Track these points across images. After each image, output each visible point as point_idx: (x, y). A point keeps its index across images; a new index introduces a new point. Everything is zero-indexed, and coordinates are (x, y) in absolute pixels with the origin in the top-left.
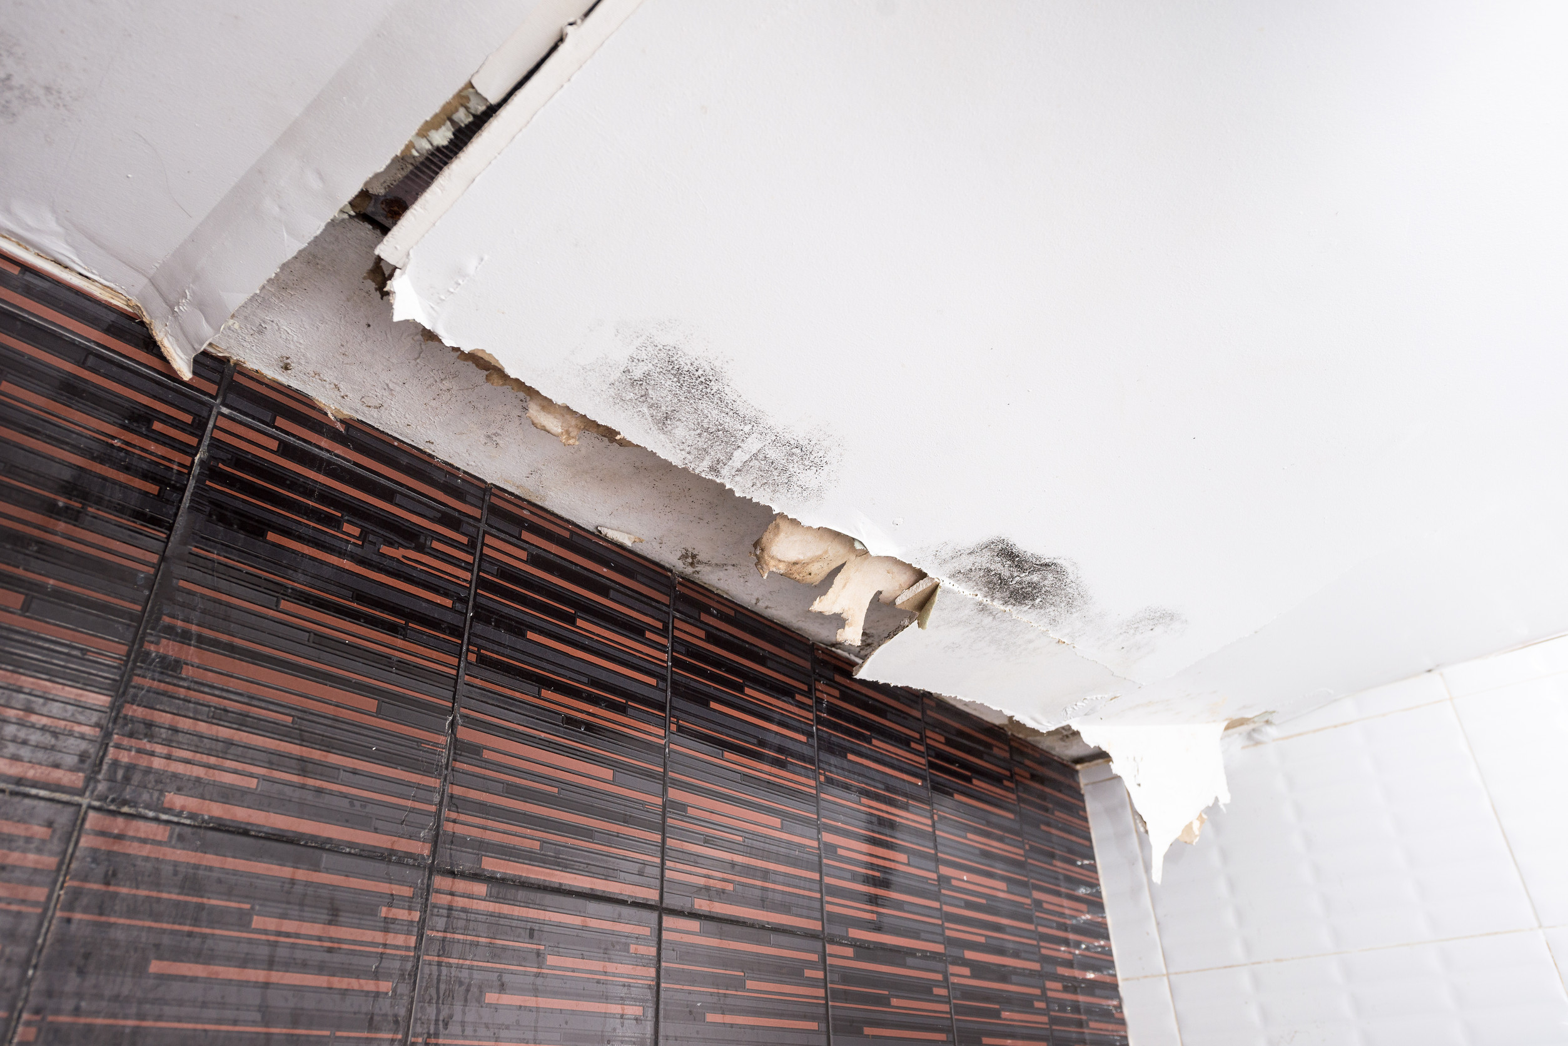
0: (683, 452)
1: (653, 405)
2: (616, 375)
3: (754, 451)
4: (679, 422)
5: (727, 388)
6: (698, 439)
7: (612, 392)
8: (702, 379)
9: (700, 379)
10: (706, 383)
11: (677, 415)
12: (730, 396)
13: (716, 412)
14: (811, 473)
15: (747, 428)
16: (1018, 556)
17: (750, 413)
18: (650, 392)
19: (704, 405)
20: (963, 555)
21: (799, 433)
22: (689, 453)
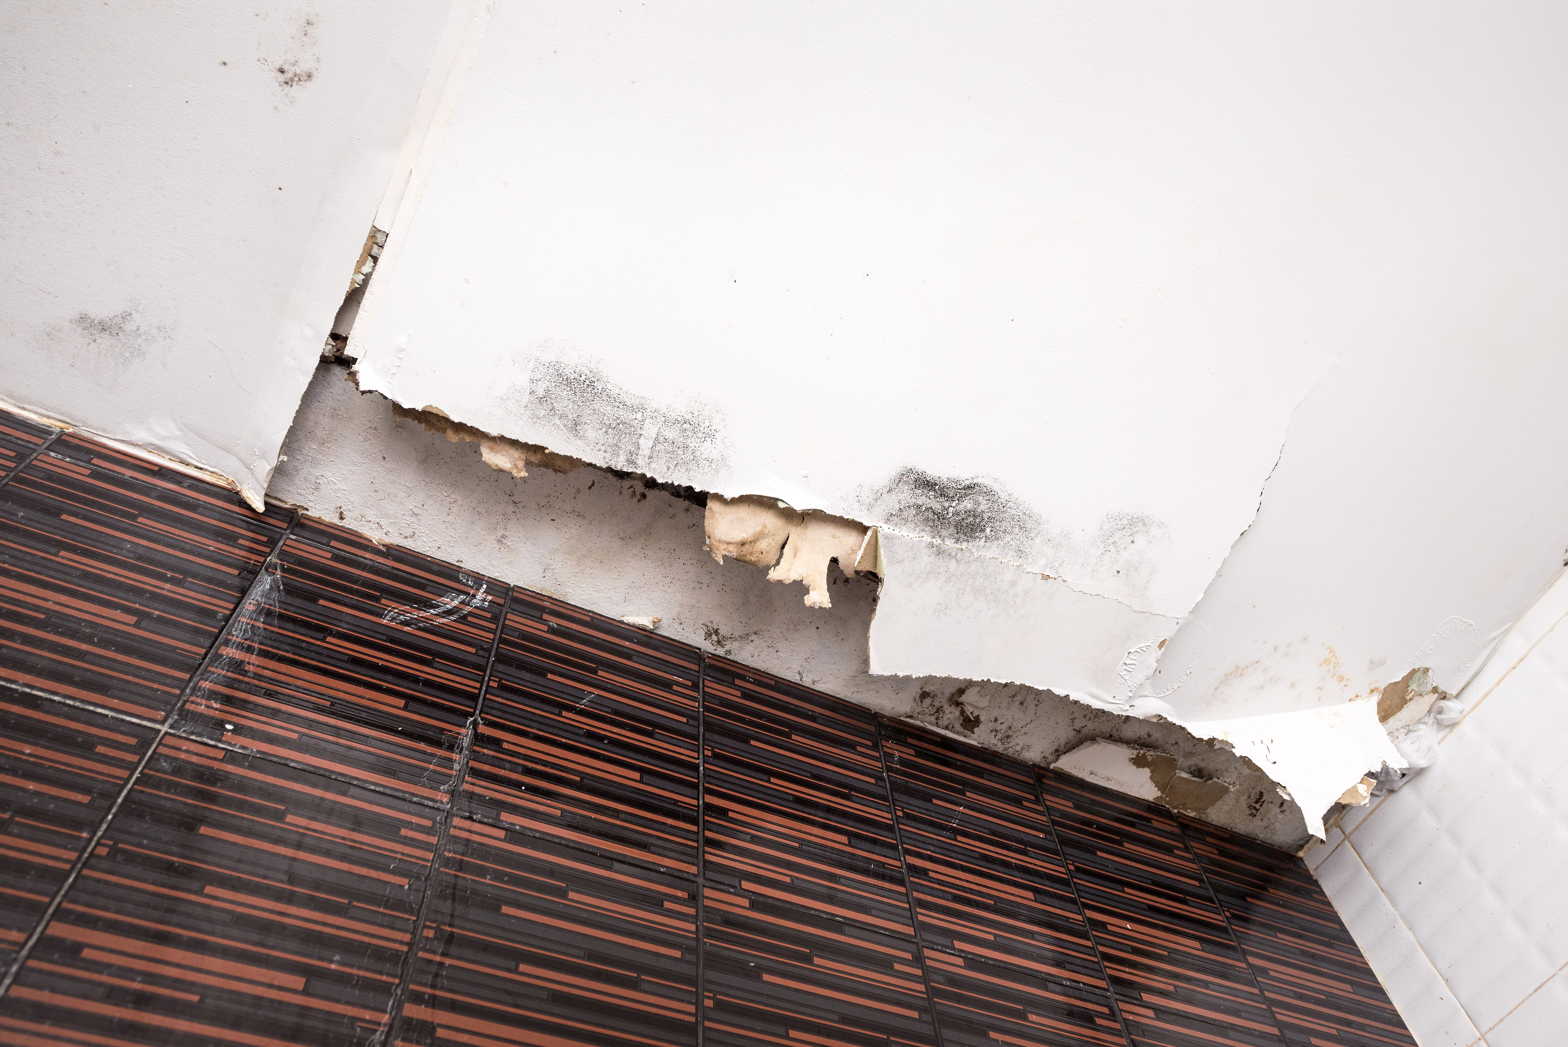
0: (601, 452)
1: (561, 415)
2: (526, 398)
3: (654, 436)
4: (586, 426)
5: (608, 384)
6: (607, 437)
7: (529, 413)
8: (587, 382)
9: (586, 383)
10: (591, 384)
11: (583, 420)
12: (614, 392)
13: (609, 408)
14: (708, 444)
15: (639, 416)
16: (936, 484)
17: (636, 402)
18: (555, 404)
19: (599, 404)
20: (884, 495)
21: (680, 408)
22: (605, 452)
